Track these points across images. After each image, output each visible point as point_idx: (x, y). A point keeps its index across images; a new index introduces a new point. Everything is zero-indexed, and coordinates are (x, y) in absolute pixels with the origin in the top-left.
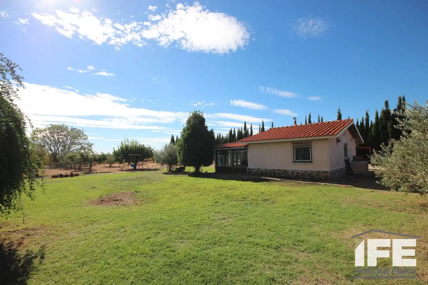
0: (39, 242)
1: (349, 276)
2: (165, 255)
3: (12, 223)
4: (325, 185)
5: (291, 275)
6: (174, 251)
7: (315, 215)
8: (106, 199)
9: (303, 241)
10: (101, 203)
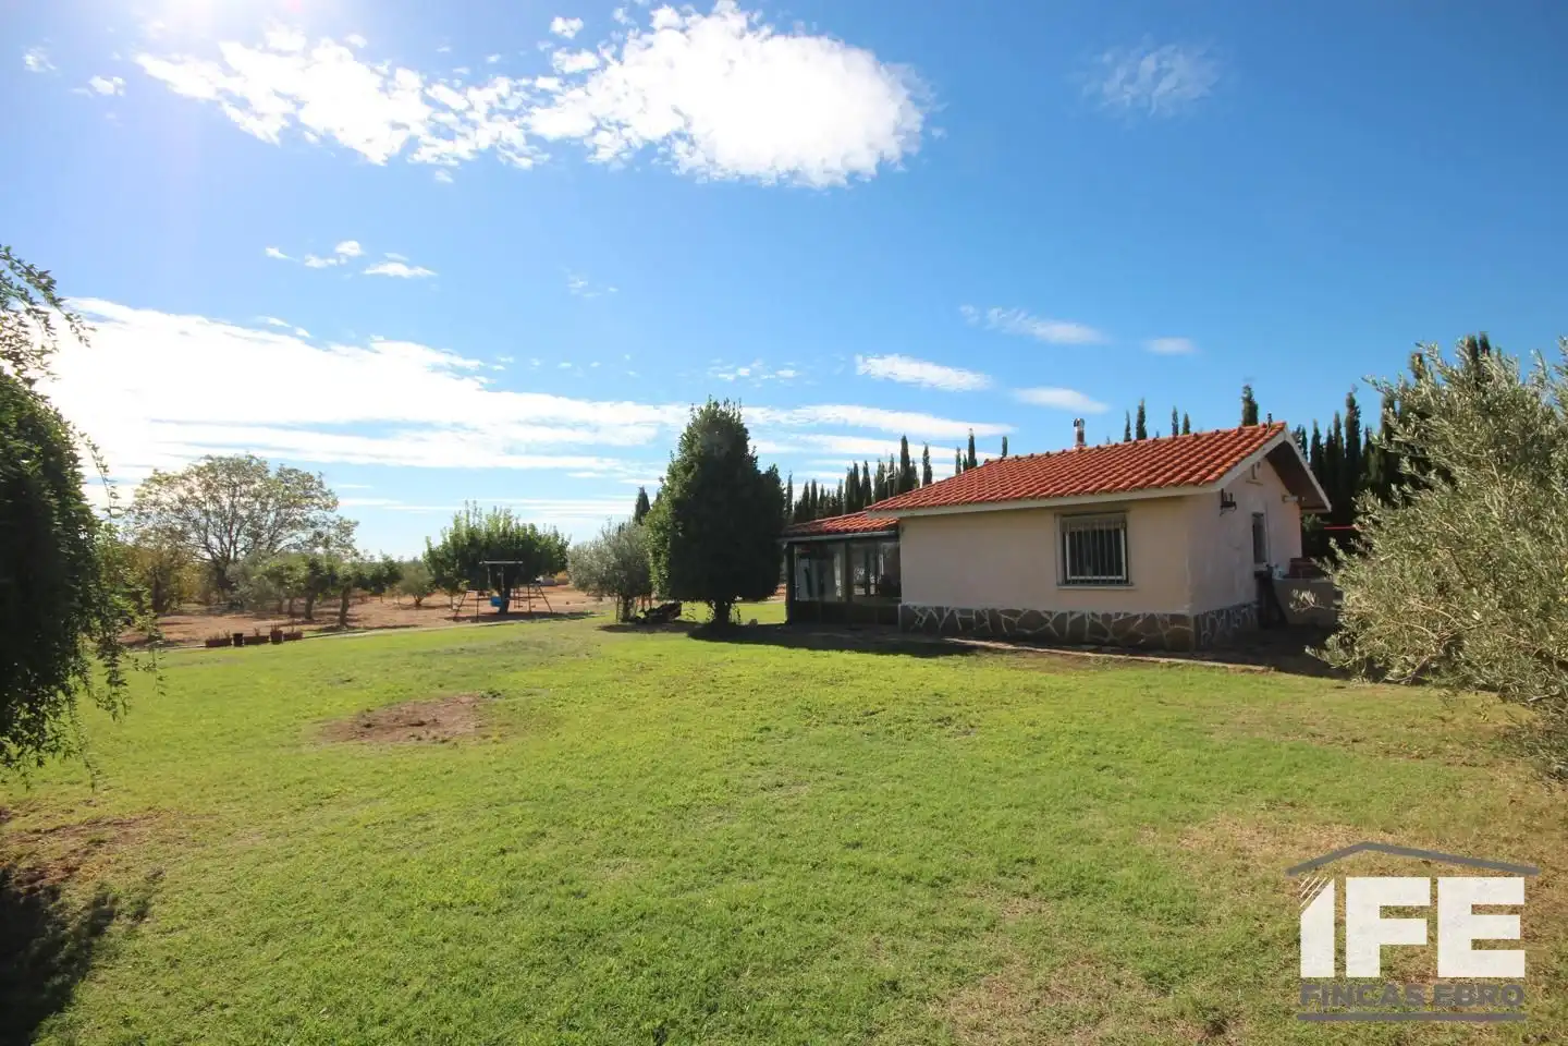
0: (132, 864)
1: (1160, 975)
2: (548, 907)
3: (50, 802)
4: (1170, 666)
5: (960, 971)
6: (579, 895)
7: (1106, 771)
8: (383, 721)
9: (1032, 862)
10: (363, 734)
